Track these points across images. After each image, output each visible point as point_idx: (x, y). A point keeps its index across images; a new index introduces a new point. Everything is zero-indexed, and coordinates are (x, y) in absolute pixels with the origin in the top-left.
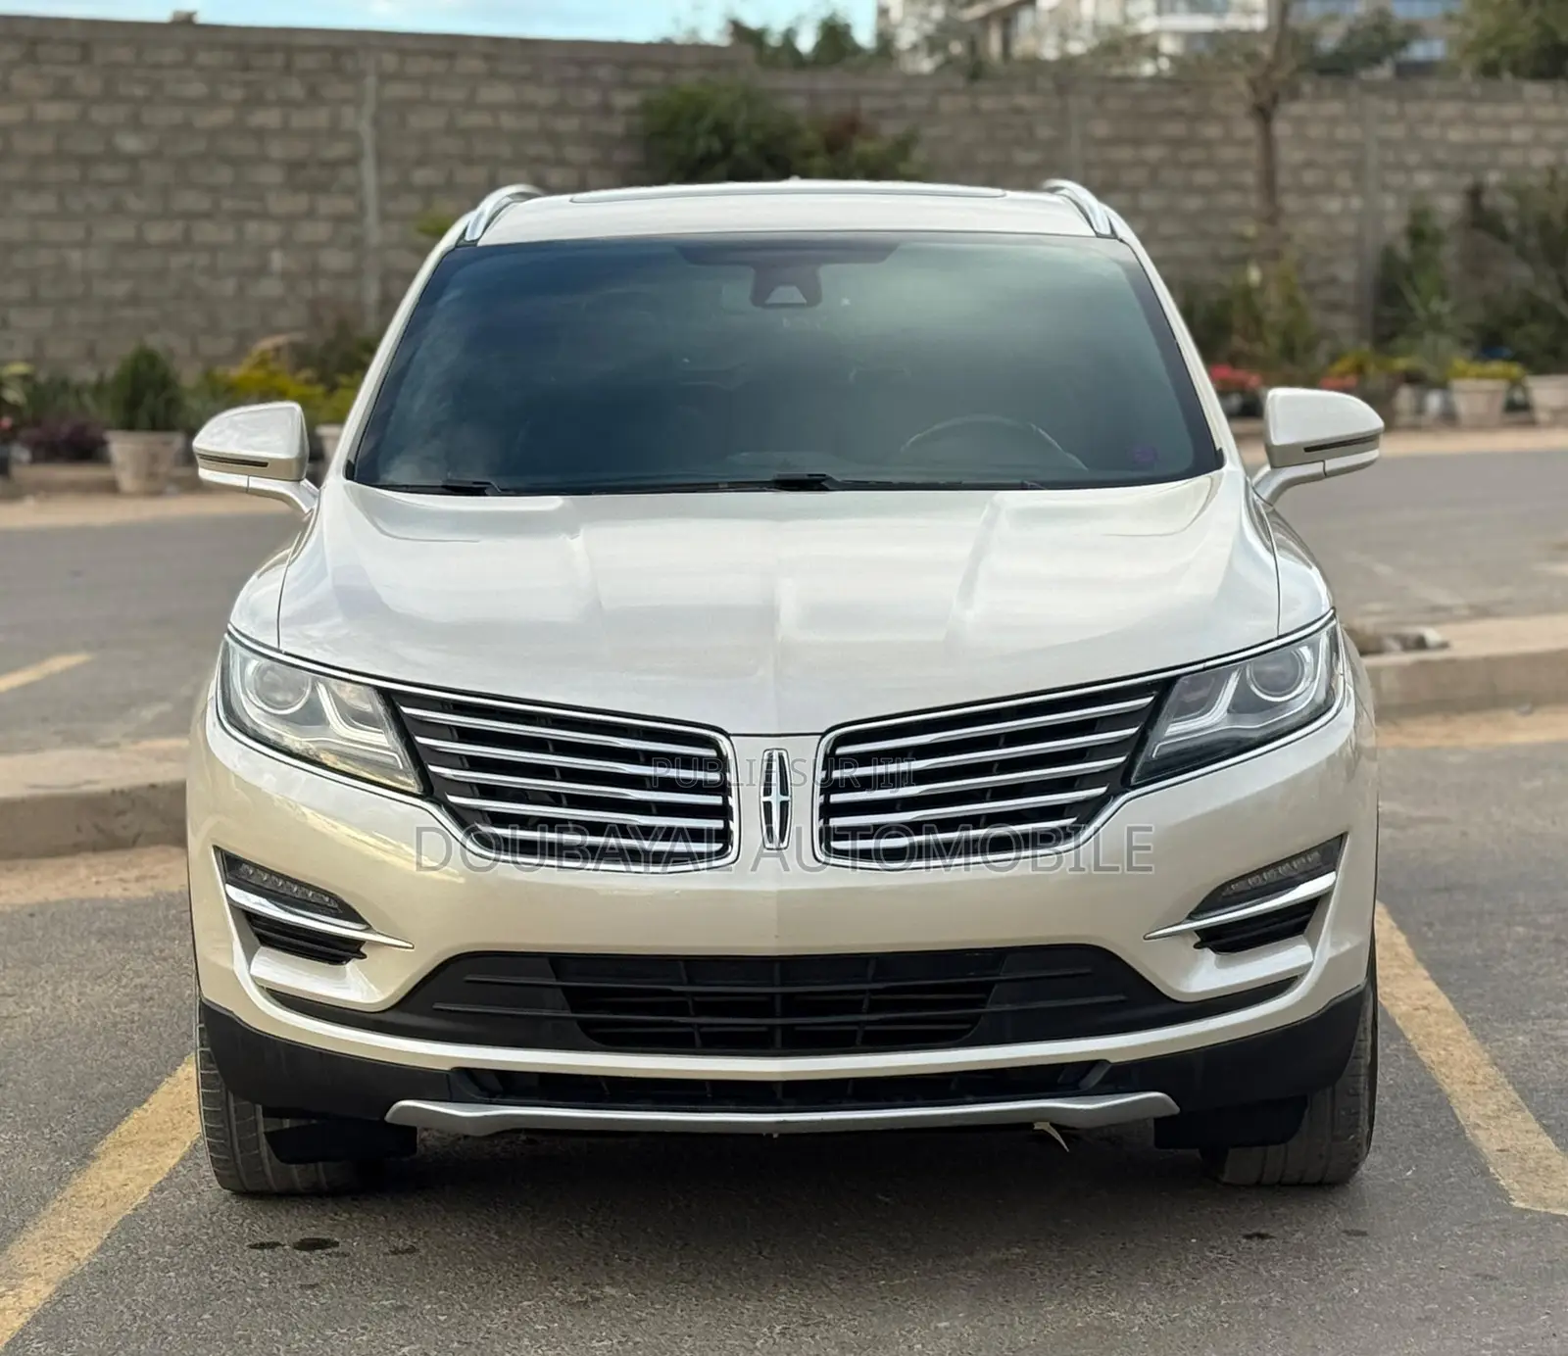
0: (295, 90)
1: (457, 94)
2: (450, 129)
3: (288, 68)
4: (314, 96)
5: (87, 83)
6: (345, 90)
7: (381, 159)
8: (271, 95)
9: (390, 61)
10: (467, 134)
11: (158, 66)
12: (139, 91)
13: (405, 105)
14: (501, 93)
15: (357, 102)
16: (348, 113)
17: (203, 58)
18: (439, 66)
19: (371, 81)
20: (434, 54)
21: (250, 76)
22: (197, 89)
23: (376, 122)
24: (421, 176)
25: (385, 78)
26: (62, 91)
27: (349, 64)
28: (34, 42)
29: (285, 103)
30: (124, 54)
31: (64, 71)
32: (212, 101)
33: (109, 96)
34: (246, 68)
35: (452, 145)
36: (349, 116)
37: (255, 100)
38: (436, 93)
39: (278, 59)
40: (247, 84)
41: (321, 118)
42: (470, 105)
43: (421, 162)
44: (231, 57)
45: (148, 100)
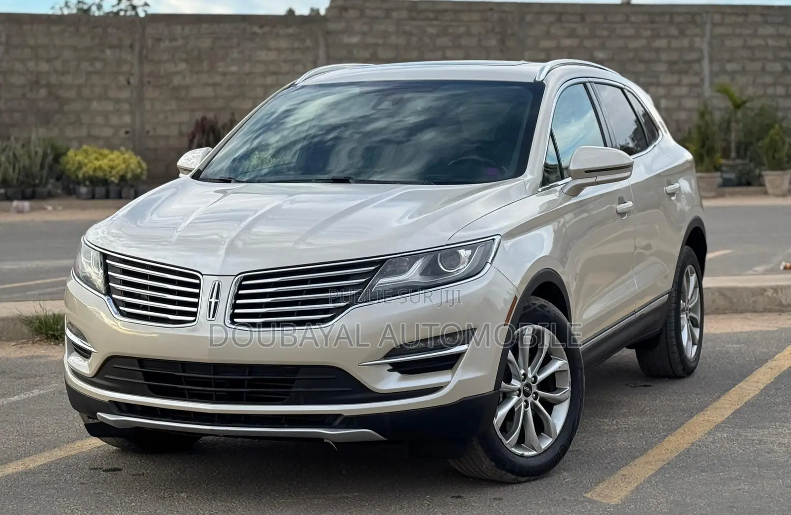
0: (674, 31)
1: (748, 31)
2: (745, 47)
3: (671, 22)
4: (682, 33)
5: (583, 30)
6: (697, 31)
7: (711, 60)
8: (663, 33)
9: (717, 18)
10: (752, 48)
11: (613, 23)
12: (605, 33)
13: (723, 36)
14: (769, 30)
15: (702, 36)
16: (697, 40)
17: (633, 18)
18: (741, 19)
19: (708, 27)
20: (737, 14)
21: (655, 26)
22: (630, 31)
23: (710, 44)
24: (729, 67)
25: (714, 25)
26: (572, 34)
27: (698, 19)
28: (561, 14)
29: (669, 37)
30: (599, 18)
31: (573, 25)
32: (637, 36)
33: (592, 36)
34: (653, 22)
35: (745, 53)
36: (697, 42)
37: (656, 36)
38: (738, 31)
39: (667, 18)
40: (652, 30)
41: (685, 42)
42: (755, 35)
43: (729, 61)
44: (646, 18)
45: (609, 37)
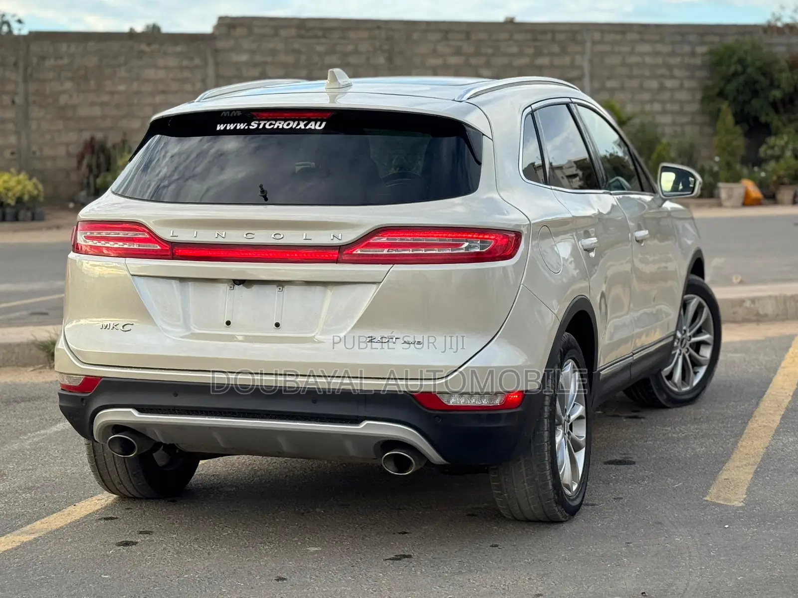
0: (556, 49)
1: (625, 49)
2: (624, 64)
3: (553, 40)
4: (564, 51)
5: (468, 48)
6: (578, 48)
7: (592, 78)
8: (545, 51)
9: (597, 36)
10: (630, 66)
11: (498, 41)
12: (490, 51)
13: (603, 54)
14: (646, 48)
15: (582, 53)
16: (578, 58)
17: (517, 36)
18: (619, 37)
19: (588, 45)
20: (616, 32)
21: (537, 44)
22: (514, 49)
23: (591, 62)
24: (610, 84)
25: (594, 43)
26: (458, 52)
27: (579, 37)
28: (447, 32)
29: (552, 55)
30: (483, 36)
31: (459, 43)
32: (521, 54)
33: (477, 54)
34: (535, 40)
35: (623, 71)
36: (579, 60)
37: (539, 53)
38: (617, 49)
39: (549, 36)
40: (535, 47)
41: (567, 60)
42: (632, 53)
43: (609, 78)
44: (529, 36)
45: (493, 55)
